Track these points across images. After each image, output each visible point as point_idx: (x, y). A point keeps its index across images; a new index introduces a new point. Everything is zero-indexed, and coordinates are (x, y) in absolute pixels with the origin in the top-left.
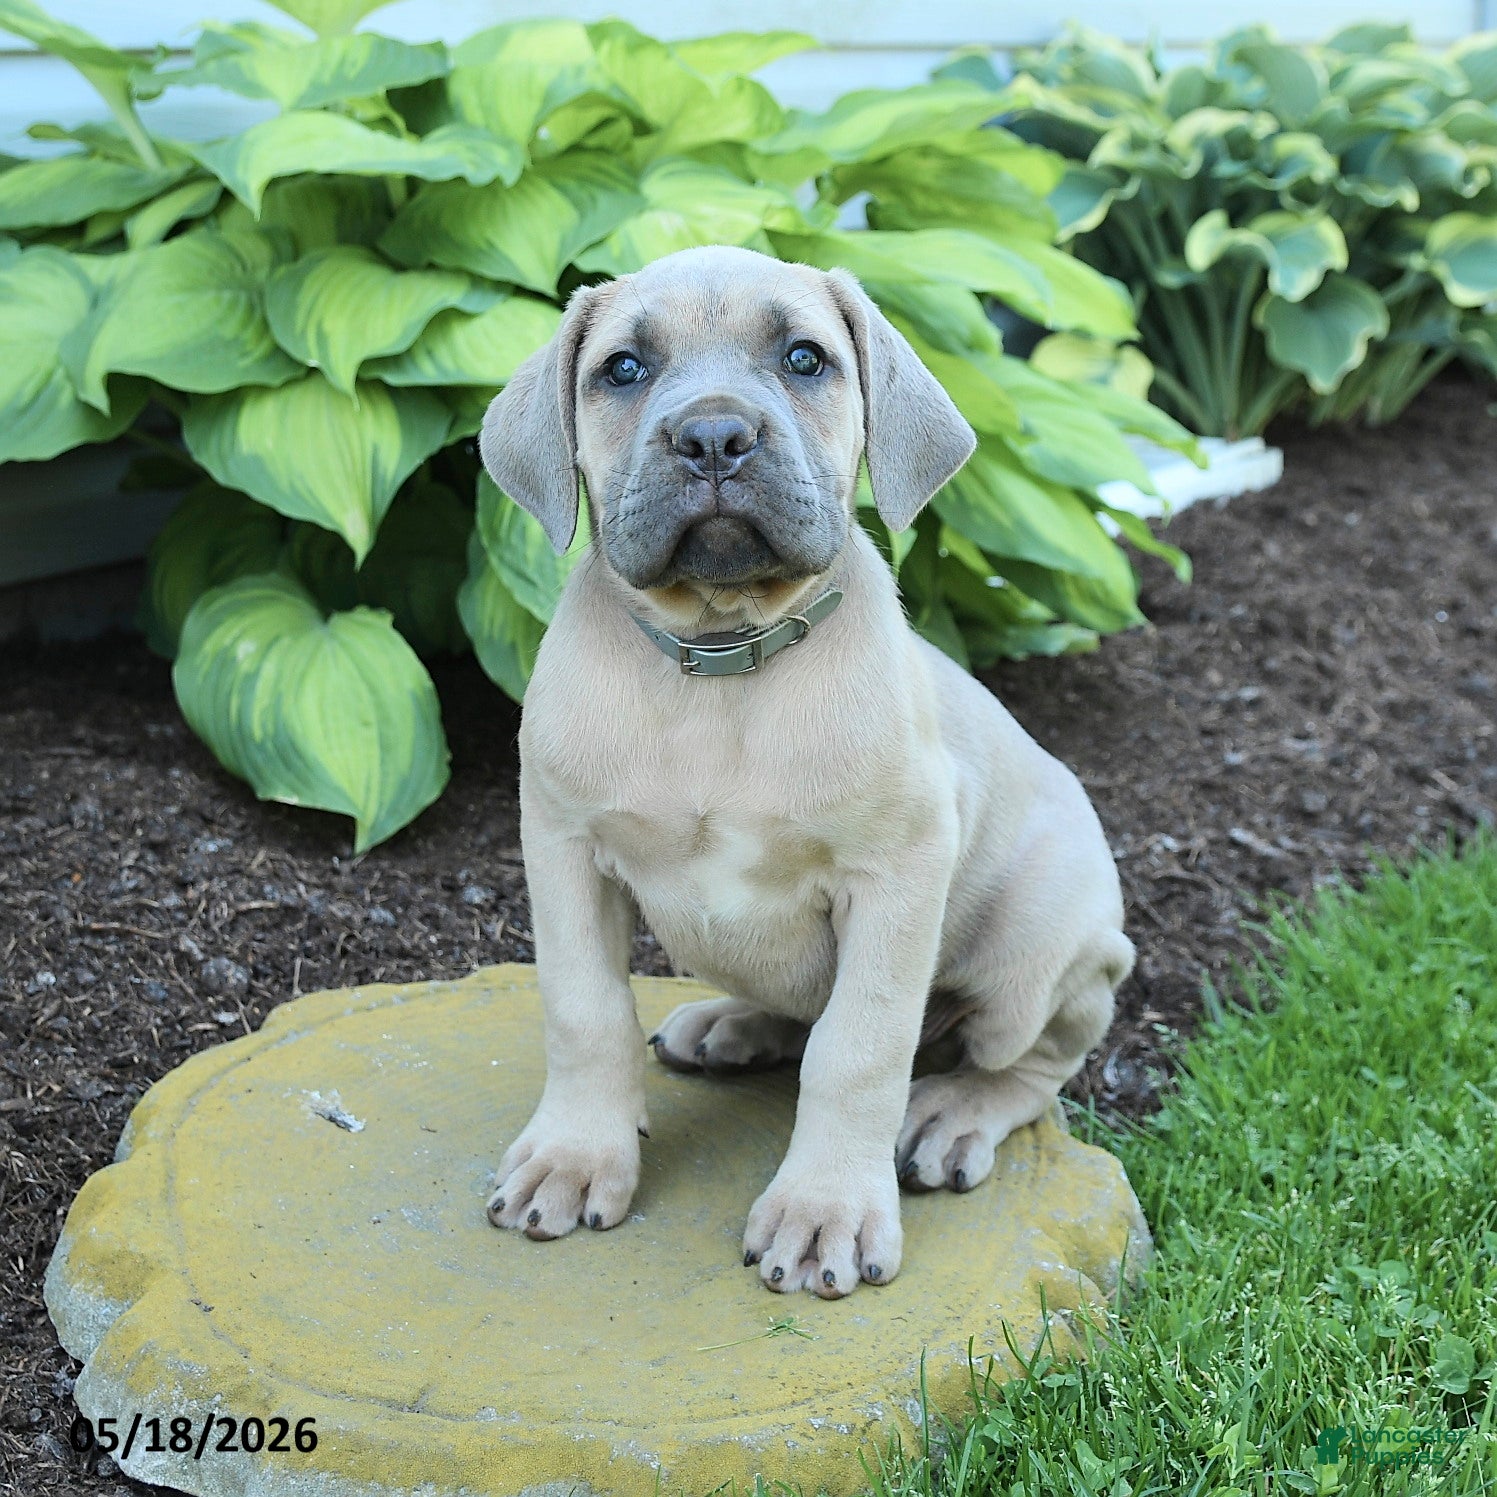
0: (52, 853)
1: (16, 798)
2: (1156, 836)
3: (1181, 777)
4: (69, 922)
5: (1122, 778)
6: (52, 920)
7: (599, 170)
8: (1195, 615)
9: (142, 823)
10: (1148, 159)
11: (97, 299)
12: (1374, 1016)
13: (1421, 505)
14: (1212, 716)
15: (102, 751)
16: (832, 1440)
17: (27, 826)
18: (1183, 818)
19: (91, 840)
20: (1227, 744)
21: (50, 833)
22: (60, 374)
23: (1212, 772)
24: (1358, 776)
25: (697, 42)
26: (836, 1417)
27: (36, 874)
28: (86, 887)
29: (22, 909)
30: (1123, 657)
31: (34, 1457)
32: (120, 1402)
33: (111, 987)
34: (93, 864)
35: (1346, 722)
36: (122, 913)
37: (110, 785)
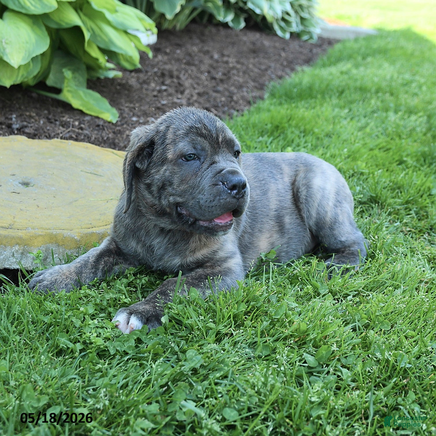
2: (149, 118)
3: (152, 106)
5: (137, 105)
20: (161, 99)
23: (159, 105)
35: (189, 96)
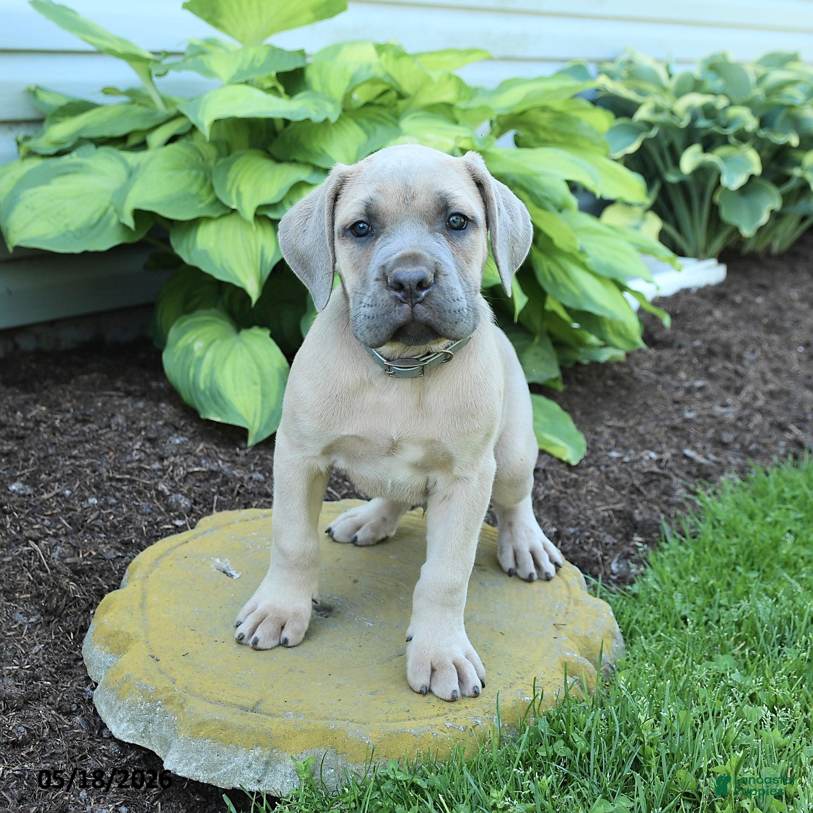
0: (100, 442)
1: (85, 415)
2: (646, 452)
3: (661, 423)
4: (105, 475)
5: (631, 423)
6: (97, 473)
7: (379, 115)
8: (676, 345)
9: (145, 428)
10: (662, 118)
11: (131, 173)
12: (745, 541)
13: (794, 294)
14: (680, 394)
15: (128, 394)
16: (456, 733)
17: (89, 428)
18: (660, 443)
19: (119, 436)
20: (686, 408)
21: (100, 432)
22: (111, 209)
23: (677, 421)
24: (751, 426)
25: (432, 53)
26: (458, 723)
27: (92, 451)
28: (115, 458)
29: (83, 467)
30: (637, 364)
31: (72, 727)
32: (113, 702)
33: (124, 506)
34: (120, 447)
35: (748, 399)
36: (131, 471)
37: (130, 410)
